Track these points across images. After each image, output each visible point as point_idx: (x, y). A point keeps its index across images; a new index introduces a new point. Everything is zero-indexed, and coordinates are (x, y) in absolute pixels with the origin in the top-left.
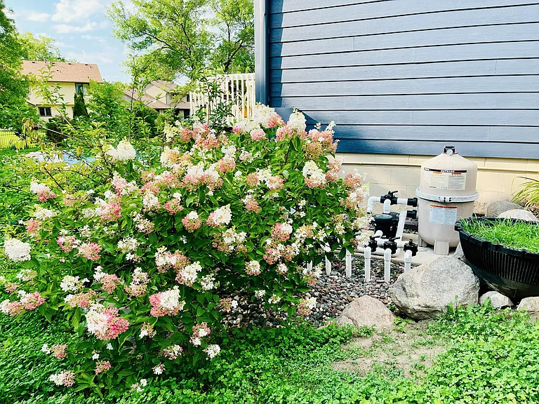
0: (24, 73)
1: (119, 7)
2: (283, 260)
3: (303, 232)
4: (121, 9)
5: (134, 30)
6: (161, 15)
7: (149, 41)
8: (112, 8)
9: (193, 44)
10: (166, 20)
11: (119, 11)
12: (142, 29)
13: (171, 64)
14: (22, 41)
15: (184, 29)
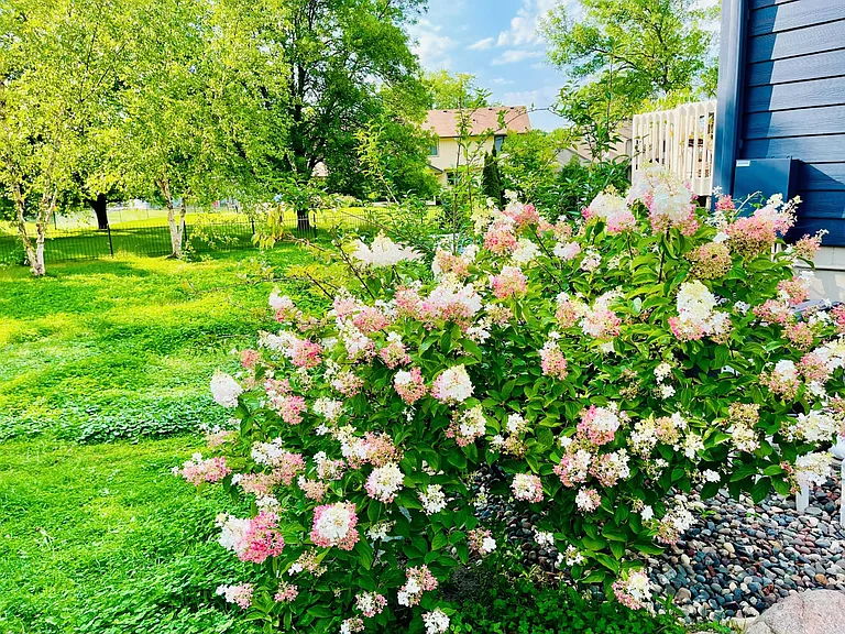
0: (425, 127)
1: (559, 15)
2: (592, 482)
3: (647, 432)
4: (561, 17)
5: (578, 46)
6: (622, 16)
7: (599, 61)
8: (548, 18)
9: (673, 55)
10: (630, 22)
11: (559, 21)
12: (590, 42)
13: (631, 94)
14: (427, 82)
15: (659, 32)
